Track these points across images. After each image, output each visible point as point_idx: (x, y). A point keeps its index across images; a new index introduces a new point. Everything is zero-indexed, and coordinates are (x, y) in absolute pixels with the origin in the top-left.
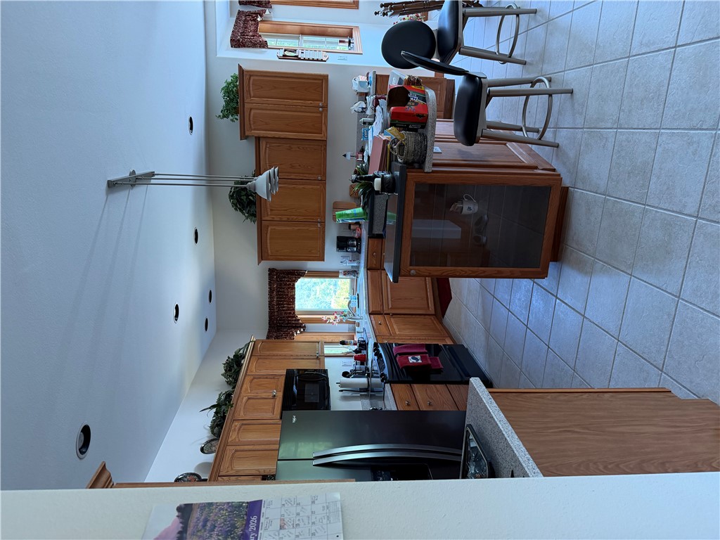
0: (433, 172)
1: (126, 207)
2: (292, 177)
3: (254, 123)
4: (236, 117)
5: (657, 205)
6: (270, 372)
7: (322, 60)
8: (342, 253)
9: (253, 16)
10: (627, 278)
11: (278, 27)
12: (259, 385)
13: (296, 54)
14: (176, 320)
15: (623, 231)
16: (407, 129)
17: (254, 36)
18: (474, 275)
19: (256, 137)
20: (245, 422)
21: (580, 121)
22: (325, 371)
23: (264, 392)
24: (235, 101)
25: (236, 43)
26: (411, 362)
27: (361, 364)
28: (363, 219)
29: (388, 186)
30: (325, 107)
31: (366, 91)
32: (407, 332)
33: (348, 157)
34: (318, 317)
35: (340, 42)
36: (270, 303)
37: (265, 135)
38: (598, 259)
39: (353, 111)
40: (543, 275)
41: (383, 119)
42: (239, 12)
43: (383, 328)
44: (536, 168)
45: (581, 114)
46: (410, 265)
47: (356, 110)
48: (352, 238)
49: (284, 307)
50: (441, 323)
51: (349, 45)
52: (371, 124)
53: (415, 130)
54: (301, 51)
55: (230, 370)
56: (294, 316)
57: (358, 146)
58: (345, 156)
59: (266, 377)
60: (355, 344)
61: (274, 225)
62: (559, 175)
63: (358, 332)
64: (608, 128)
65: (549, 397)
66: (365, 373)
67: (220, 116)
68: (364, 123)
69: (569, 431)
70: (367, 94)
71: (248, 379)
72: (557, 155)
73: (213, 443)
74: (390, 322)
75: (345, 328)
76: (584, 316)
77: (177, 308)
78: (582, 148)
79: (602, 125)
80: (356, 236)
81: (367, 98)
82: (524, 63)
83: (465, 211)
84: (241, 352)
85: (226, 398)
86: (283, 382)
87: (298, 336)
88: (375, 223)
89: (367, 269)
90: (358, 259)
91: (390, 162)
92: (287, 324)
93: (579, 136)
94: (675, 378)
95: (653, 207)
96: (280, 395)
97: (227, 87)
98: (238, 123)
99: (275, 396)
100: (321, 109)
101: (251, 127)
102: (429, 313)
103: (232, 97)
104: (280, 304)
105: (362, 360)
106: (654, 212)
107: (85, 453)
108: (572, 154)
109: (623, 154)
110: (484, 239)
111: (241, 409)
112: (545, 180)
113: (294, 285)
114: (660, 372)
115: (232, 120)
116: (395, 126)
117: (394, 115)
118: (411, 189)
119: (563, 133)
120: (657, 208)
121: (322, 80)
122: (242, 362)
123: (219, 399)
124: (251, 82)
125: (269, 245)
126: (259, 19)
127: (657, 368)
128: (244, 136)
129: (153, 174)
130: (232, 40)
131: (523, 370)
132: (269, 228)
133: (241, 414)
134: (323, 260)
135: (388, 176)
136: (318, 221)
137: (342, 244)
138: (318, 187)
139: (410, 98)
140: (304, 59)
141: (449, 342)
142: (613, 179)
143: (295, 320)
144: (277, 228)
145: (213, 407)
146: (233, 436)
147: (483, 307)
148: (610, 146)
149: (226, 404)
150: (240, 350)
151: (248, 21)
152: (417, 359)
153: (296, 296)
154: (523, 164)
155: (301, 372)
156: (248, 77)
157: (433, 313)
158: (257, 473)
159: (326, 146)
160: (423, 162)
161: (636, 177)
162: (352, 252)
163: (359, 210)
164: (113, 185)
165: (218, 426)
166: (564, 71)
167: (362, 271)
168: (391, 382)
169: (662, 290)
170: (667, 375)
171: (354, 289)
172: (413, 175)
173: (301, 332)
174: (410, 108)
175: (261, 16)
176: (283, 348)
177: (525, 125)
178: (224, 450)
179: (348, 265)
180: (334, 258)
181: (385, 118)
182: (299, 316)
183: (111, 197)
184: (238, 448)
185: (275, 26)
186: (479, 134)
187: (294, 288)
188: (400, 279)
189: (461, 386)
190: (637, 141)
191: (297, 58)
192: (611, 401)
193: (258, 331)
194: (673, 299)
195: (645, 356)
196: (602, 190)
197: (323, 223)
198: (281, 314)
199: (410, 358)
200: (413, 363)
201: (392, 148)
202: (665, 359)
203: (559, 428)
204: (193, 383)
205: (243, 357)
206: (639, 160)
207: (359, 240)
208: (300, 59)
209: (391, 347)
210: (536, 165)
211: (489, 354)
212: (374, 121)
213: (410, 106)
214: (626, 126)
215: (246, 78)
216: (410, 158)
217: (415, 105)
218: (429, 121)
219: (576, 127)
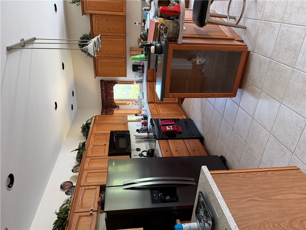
0: (183, 44)
1: (20, 60)
2: (109, 35)
3: (89, 6)
4: (79, 3)
5: (301, 69)
6: (103, 132)
8: (135, 73)
10: (279, 104)
12: (98, 139)
14: (56, 109)
15: (279, 80)
16: (168, 18)
18: (201, 97)
19: (90, 14)
20: (92, 158)
21: (259, 16)
22: (128, 132)
23: (100, 142)
26: (168, 129)
27: (145, 126)
28: (145, 60)
29: (158, 51)
32: (165, 112)
33: (137, 24)
34: (125, 102)
36: (102, 96)
37: (95, 13)
38: (263, 92)
40: (234, 95)
41: (155, 9)
43: (154, 110)
44: (234, 40)
45: (261, 12)
46: (169, 93)
48: (140, 66)
49: (109, 98)
50: (181, 107)
52: (149, 10)
53: (173, 20)
55: (84, 130)
56: (113, 102)
57: (142, 18)
58: (135, 23)
59: (101, 134)
60: (142, 116)
61: (102, 59)
62: (246, 46)
63: (143, 110)
64: (276, 22)
65: (241, 176)
66: (146, 130)
67: (71, 2)
68: (145, 10)
69: (253, 200)
71: (93, 136)
72: (245, 33)
73: (78, 167)
74: (158, 107)
75: (137, 107)
76: (253, 118)
77: (56, 103)
78: (259, 31)
79: (273, 20)
80: (142, 64)
83: (198, 63)
84: (89, 122)
85: (82, 145)
86: (109, 137)
87: (116, 111)
88: (151, 63)
89: (147, 81)
90: (143, 75)
91: (159, 36)
92: (111, 105)
93: (258, 24)
94: (300, 159)
95: (298, 70)
96: (108, 143)
98: (80, 6)
99: (105, 144)
101: (87, 8)
102: (175, 102)
104: (106, 97)
105: (145, 124)
106: (299, 73)
107: (11, 187)
108: (253, 33)
109: (284, 38)
110: (204, 70)
111: (89, 152)
112: (239, 48)
113: (113, 88)
114: (292, 154)
115: (77, 5)
116: (162, 18)
117: (162, 11)
118: (171, 52)
119: (249, 21)
120: (301, 71)
122: (90, 126)
123: (79, 146)
125: (99, 69)
127: (291, 152)
128: (84, 13)
129: (35, 39)
131: (219, 136)
132: (99, 61)
133: (90, 154)
134: (126, 76)
135: (158, 45)
136: (123, 57)
137: (135, 68)
138: (123, 40)
139: (170, 1)
141: (185, 117)
142: (276, 51)
143: (114, 104)
144: (103, 61)
145: (77, 150)
146: (86, 166)
147: (201, 103)
148: (276, 32)
149: (83, 149)
150: (89, 120)
152: (170, 128)
153: (114, 93)
154: (227, 37)
155: (117, 132)
157: (177, 102)
158: (97, 184)
159: (126, 18)
160: (177, 38)
161: (290, 52)
162: (140, 72)
163: (143, 56)
164: (10, 49)
165: (80, 158)
167: (145, 82)
168: (158, 139)
169: (299, 114)
170: (296, 156)
171: (141, 90)
172: (172, 46)
173: (117, 109)
174: (171, 7)
176: (109, 119)
177: (229, 15)
178: (82, 173)
179: (138, 79)
180: (131, 75)
181: (156, 9)
182: (116, 102)
183: (10, 56)
184: (89, 171)
186: (206, 21)
187: (113, 89)
188: (164, 99)
189: (190, 140)
190: (293, 31)
192: (272, 177)
193: (97, 111)
194: (304, 120)
195: (285, 144)
196: (269, 55)
197: (125, 58)
198: (107, 101)
199: (167, 127)
200: (169, 130)
201: (160, 28)
202: (296, 148)
203: (248, 198)
204: (68, 136)
205: (90, 124)
206: (293, 43)
207: (143, 66)
209: (159, 121)
210: (233, 38)
211: (203, 125)
213: (170, 6)
214: (287, 22)
216: (170, 36)
217: (173, 6)
218: (181, 15)
219: (257, 19)
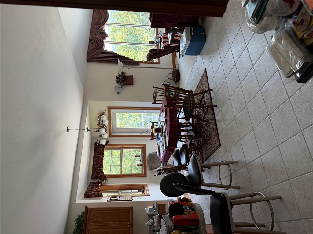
7: (130, 200)
9: (97, 184)
11: (109, 187)
13: (117, 199)
16: (185, 230)
17: (96, 192)
21: (296, 215)
24: (81, 226)
25: (87, 196)
30: (131, 224)
31: (153, 214)
35: (139, 191)
39: (147, 225)
42: (91, 182)
45: (295, 210)
47: (148, 224)
51: (143, 193)
52: (158, 231)
53: (191, 231)
54: (119, 197)
68: (154, 231)
70: (154, 215)
81: (154, 217)
82: (239, 188)
93: (301, 225)
97: (78, 219)
100: (129, 226)
103: (80, 223)
116: (178, 230)
119: (286, 224)
121: (130, 210)
124: (91, 214)
126: (100, 185)
130: (85, 195)
139: (184, 209)
140: (121, 201)
151: (94, 186)
156: (90, 212)
166: (269, 187)
174: (185, 216)
175: (101, 183)
177: (255, 223)
185: (107, 187)
186: (233, 231)
191: (117, 200)
208: (118, 201)
212: (160, 228)
213: (185, 214)
215: (89, 212)
217: (188, 214)
218: (201, 223)
219: (295, 219)
